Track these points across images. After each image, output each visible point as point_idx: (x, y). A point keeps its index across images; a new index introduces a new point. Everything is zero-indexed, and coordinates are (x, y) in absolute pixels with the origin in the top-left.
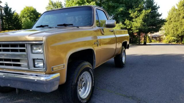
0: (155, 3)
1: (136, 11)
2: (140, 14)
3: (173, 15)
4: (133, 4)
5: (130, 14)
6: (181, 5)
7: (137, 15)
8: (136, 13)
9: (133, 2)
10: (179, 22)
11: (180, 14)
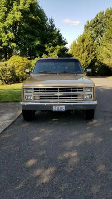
0: (64, 38)
1: (52, 46)
2: (55, 50)
3: (74, 50)
4: (48, 39)
5: (46, 48)
6: (80, 41)
7: (52, 50)
8: (51, 48)
9: (47, 36)
10: (79, 57)
11: (80, 49)
